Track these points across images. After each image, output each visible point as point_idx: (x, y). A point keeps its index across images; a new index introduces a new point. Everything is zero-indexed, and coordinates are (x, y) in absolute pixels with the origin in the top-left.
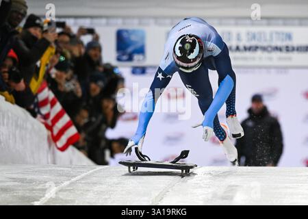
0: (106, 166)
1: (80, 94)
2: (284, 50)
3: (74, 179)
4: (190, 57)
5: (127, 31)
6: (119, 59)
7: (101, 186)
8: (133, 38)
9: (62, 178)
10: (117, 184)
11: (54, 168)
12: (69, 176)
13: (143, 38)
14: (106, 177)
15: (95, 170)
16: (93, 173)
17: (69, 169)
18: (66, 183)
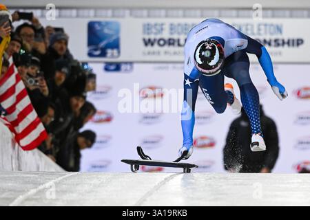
0: (76, 173)
1: (46, 93)
2: (273, 43)
3: (41, 187)
4: (211, 64)
5: (99, 23)
6: (90, 55)
7: (71, 194)
8: (106, 31)
9: (28, 186)
10: (89, 192)
11: (19, 175)
12: (36, 184)
13: (118, 31)
14: (77, 184)
15: (64, 177)
16: (62, 180)
17: (37, 176)
18: (33, 191)
